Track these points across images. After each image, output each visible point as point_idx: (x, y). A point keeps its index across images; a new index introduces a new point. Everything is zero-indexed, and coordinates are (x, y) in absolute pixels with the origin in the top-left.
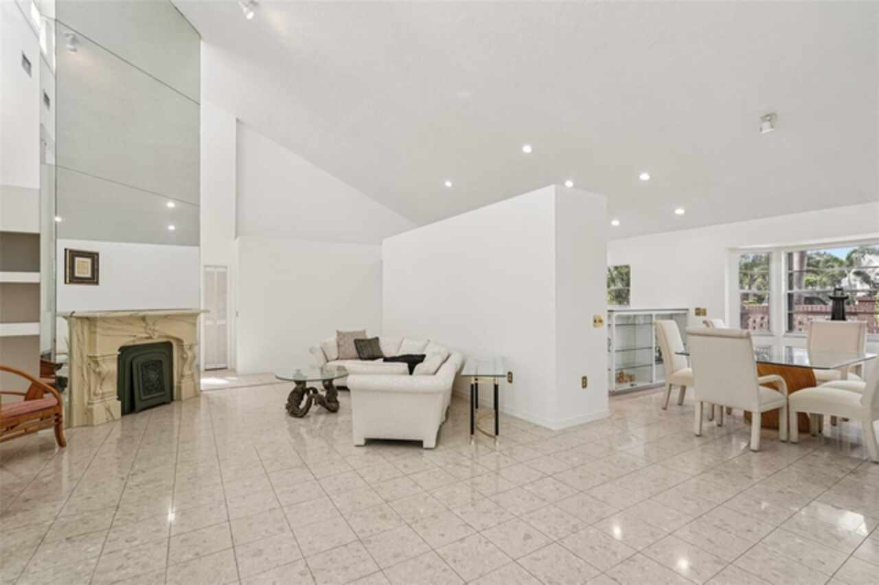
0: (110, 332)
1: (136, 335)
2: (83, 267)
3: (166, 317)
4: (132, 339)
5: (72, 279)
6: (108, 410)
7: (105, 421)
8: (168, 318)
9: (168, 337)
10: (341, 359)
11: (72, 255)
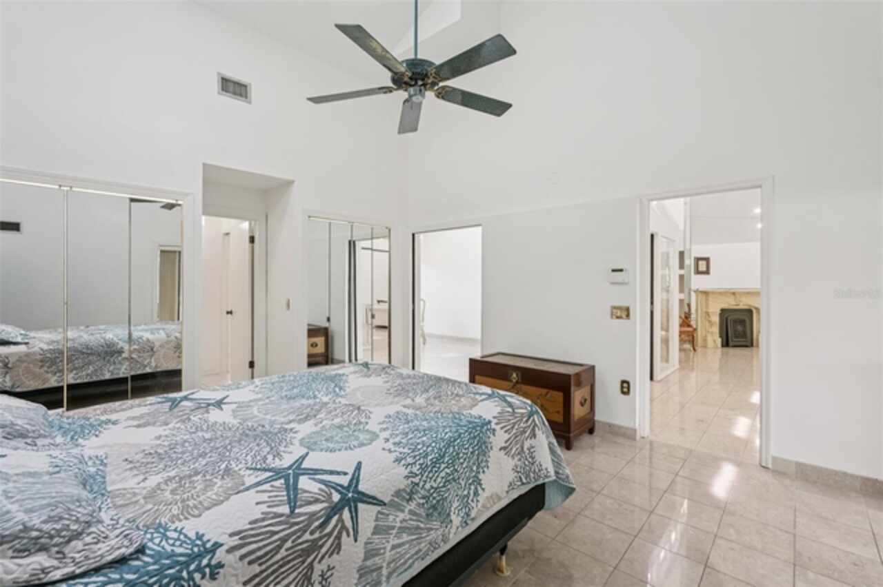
1: (730, 303)
2: (703, 266)
3: (748, 293)
4: (726, 305)
5: (698, 272)
6: (715, 342)
7: (713, 347)
9: (750, 306)
11: (698, 260)
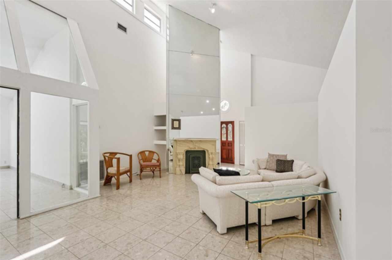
0: (181, 145)
1: (192, 147)
2: (176, 124)
3: (200, 141)
4: (188, 148)
5: (173, 128)
6: (181, 170)
7: (180, 174)
8: (201, 141)
9: (204, 149)
10: (268, 169)
11: (173, 120)
